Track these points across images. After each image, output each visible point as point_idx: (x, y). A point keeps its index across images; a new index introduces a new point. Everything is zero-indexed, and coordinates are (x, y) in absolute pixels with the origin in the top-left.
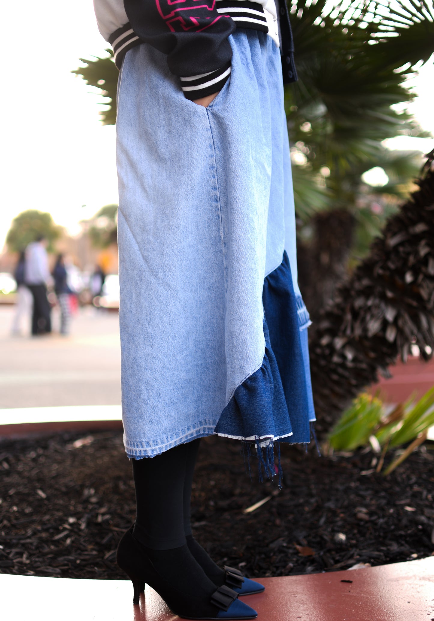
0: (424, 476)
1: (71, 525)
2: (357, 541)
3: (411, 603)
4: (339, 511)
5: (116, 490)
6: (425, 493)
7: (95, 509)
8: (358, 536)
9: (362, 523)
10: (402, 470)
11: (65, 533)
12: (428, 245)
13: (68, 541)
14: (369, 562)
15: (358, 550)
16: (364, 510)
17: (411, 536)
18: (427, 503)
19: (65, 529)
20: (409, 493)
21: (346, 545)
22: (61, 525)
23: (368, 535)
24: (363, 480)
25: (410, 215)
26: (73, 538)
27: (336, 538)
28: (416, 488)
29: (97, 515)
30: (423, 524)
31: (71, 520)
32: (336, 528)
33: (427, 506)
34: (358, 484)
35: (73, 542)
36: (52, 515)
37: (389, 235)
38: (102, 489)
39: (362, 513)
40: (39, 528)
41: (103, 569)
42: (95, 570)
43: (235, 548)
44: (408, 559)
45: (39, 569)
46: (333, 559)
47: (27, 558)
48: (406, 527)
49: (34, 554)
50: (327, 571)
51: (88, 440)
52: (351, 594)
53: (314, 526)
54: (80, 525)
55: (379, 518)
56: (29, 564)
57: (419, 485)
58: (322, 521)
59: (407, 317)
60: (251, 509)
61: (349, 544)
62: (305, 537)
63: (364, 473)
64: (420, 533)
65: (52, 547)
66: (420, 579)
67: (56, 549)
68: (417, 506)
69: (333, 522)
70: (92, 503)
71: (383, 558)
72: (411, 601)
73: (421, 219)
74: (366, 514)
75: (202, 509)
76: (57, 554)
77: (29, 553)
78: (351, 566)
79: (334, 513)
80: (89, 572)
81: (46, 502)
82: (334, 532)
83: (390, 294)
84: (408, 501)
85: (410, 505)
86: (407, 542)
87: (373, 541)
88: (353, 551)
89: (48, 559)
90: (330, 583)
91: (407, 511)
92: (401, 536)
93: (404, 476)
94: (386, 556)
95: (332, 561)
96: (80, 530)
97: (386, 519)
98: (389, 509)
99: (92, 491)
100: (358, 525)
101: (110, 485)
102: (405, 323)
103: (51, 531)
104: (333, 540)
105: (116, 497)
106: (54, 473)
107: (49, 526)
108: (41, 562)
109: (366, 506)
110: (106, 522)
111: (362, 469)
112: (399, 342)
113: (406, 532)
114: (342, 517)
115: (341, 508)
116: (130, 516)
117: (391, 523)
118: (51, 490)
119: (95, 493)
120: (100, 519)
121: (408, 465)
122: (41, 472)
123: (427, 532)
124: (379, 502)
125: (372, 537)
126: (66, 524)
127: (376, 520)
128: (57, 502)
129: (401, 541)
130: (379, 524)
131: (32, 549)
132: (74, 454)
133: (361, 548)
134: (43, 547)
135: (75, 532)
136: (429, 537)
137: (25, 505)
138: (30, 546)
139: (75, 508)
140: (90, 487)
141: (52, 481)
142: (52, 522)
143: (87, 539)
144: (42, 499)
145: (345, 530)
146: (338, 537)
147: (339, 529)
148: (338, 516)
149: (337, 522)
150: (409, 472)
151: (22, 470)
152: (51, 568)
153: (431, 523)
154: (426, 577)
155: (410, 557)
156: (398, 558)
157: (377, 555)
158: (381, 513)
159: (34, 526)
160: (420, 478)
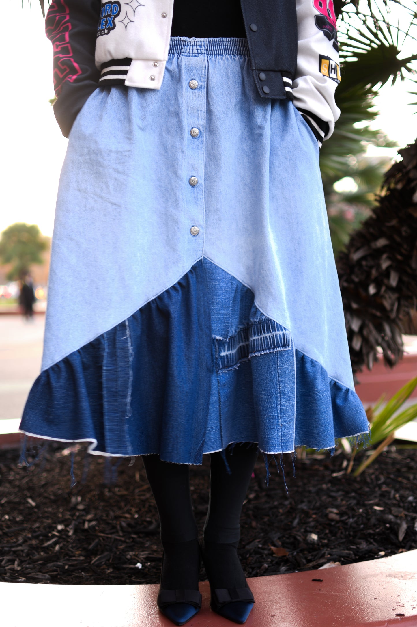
0: (392, 476)
1: (59, 531)
2: (329, 540)
3: (377, 600)
4: (311, 512)
5: (101, 497)
6: (393, 492)
7: (82, 515)
8: (329, 535)
9: (333, 523)
10: (371, 471)
11: (54, 540)
12: (389, 258)
13: (57, 548)
14: (339, 561)
15: (329, 549)
16: (335, 511)
17: (379, 534)
18: (394, 502)
19: (54, 536)
20: (378, 492)
21: (318, 545)
22: (50, 532)
23: (339, 535)
24: (335, 481)
26: (61, 545)
27: (308, 538)
28: (384, 488)
29: (84, 522)
30: (390, 522)
31: (60, 527)
32: (308, 529)
33: (394, 505)
34: (329, 485)
35: (61, 548)
36: (42, 523)
37: (353, 250)
38: (89, 496)
39: (333, 513)
40: (30, 535)
41: (90, 574)
42: (82, 574)
44: (376, 556)
45: (29, 575)
46: (306, 558)
47: (19, 565)
48: (375, 525)
49: (25, 561)
50: (299, 570)
51: (76, 448)
52: (321, 592)
53: (288, 528)
54: (68, 532)
55: (349, 518)
56: (20, 570)
57: (388, 485)
58: (296, 522)
59: (371, 327)
61: (321, 544)
62: (279, 539)
63: (335, 475)
64: (388, 531)
65: (42, 554)
66: (387, 576)
67: (46, 555)
68: (385, 505)
69: (306, 523)
70: (79, 510)
71: (353, 556)
72: (378, 598)
73: (382, 234)
74: (337, 514)
76: (47, 561)
77: (19, 559)
78: (322, 565)
80: (77, 577)
81: (36, 510)
82: (307, 532)
83: (354, 306)
84: (376, 500)
85: (378, 505)
86: (375, 540)
87: (344, 540)
88: (325, 550)
89: (38, 565)
90: (302, 582)
91: (376, 510)
92: (370, 534)
93: (373, 477)
94: (356, 555)
95: (304, 561)
96: (69, 537)
97: (355, 519)
98: (359, 509)
100: (330, 525)
101: (96, 493)
102: (370, 332)
103: (41, 538)
104: (305, 540)
105: (102, 504)
106: (42, 482)
107: (39, 533)
108: (31, 569)
109: (337, 507)
110: (92, 528)
111: (333, 471)
112: (364, 351)
113: (374, 531)
114: (314, 518)
115: (313, 509)
116: (115, 522)
117: (360, 522)
118: (40, 498)
119: (82, 500)
120: (86, 526)
121: (377, 466)
122: (31, 480)
123: (394, 530)
124: (349, 503)
125: (342, 536)
126: (55, 531)
127: (346, 519)
128: (46, 510)
129: (369, 539)
130: (349, 524)
131: (23, 556)
132: (63, 461)
133: (332, 547)
134: (33, 554)
135: (63, 539)
136: (397, 535)
137: (15, 513)
138: (21, 553)
139: (63, 516)
140: (77, 494)
141: (42, 490)
142: (41, 529)
143: (74, 545)
144: (32, 507)
145: (317, 530)
146: (311, 537)
147: (311, 530)
148: (311, 517)
149: (309, 522)
150: (377, 473)
151: (13, 478)
152: (41, 574)
153: (399, 521)
154: (392, 574)
155: (378, 555)
156: (367, 556)
157: (347, 553)
158: (350, 514)
159: (24, 534)
160: (389, 478)
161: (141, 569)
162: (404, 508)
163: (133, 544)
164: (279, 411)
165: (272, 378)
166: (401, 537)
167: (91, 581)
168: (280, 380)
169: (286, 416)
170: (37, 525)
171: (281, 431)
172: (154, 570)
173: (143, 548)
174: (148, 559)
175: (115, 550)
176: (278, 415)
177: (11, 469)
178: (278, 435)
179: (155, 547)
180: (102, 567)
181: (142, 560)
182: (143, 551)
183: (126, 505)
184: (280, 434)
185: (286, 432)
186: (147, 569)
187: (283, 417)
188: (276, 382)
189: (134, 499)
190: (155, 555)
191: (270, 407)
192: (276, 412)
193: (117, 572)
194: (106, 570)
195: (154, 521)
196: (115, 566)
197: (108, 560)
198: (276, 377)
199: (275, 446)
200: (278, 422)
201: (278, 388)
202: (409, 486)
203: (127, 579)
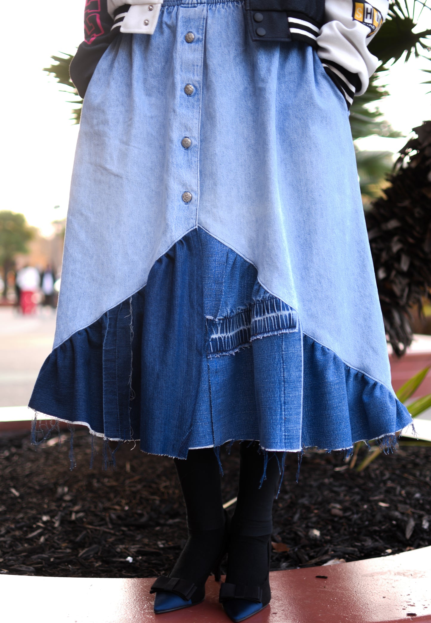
0: (398, 472)
1: (44, 523)
2: (332, 537)
3: (386, 598)
4: (313, 507)
5: (89, 487)
6: (398, 489)
7: (69, 507)
8: (332, 532)
9: (336, 519)
10: (375, 466)
11: (39, 531)
12: (400, 241)
13: (42, 539)
14: (344, 558)
15: (332, 546)
16: (338, 506)
17: (384, 531)
18: (400, 498)
19: (39, 527)
20: (383, 488)
21: (321, 541)
22: (34, 523)
23: (342, 531)
24: (337, 476)
26: (47, 536)
27: (310, 533)
28: (390, 484)
29: (71, 513)
30: (396, 519)
31: (45, 518)
32: (310, 524)
33: (400, 502)
34: (331, 480)
35: (46, 540)
36: (26, 513)
38: (76, 487)
39: (336, 508)
40: (13, 526)
41: (77, 567)
42: (69, 567)
44: (383, 554)
45: (12, 567)
46: (308, 555)
48: (380, 522)
49: (8, 553)
50: (301, 567)
51: (62, 439)
52: (326, 590)
53: (288, 523)
54: (54, 523)
55: (353, 514)
56: (2, 562)
57: (393, 481)
58: (297, 517)
61: (323, 540)
62: (279, 534)
63: (337, 469)
64: (394, 529)
65: (26, 545)
66: (395, 574)
67: (30, 547)
68: (391, 502)
69: (307, 518)
70: (65, 501)
71: (358, 554)
72: (386, 596)
73: (393, 216)
74: (340, 509)
75: (176, 506)
76: (32, 552)
77: (2, 551)
78: (326, 562)
79: (308, 509)
80: (63, 570)
81: (20, 500)
82: (308, 528)
84: (382, 497)
85: (383, 501)
86: (381, 538)
87: (348, 537)
88: (328, 547)
89: (21, 557)
90: (305, 579)
91: (381, 507)
92: (375, 531)
93: (378, 472)
94: (361, 552)
95: (306, 557)
96: (55, 528)
97: (360, 515)
98: (363, 505)
100: (333, 521)
101: (84, 483)
103: (25, 529)
104: (307, 536)
105: (90, 495)
106: (27, 471)
107: (23, 524)
108: (14, 560)
109: (340, 502)
110: (80, 520)
111: (336, 466)
113: (380, 527)
114: (316, 514)
115: (315, 504)
116: (103, 514)
117: (365, 518)
118: (24, 488)
119: (69, 490)
120: (73, 517)
121: (381, 462)
122: (14, 470)
123: (401, 527)
124: (352, 498)
125: (346, 533)
126: (40, 522)
127: (350, 516)
128: (30, 500)
129: (375, 536)
130: (353, 520)
131: (5, 547)
132: (48, 452)
133: (336, 544)
134: (16, 546)
135: (49, 530)
136: (404, 532)
138: (4, 544)
139: (48, 506)
140: (64, 485)
141: (26, 480)
142: (25, 520)
143: (60, 537)
144: (15, 498)
145: (319, 526)
146: (312, 533)
147: (313, 525)
149: (311, 518)
150: (382, 468)
152: (25, 566)
153: (405, 518)
154: (401, 572)
155: (385, 552)
156: (373, 553)
157: (351, 550)
158: (354, 509)
159: (7, 525)
160: (394, 474)
161: (132, 563)
162: (410, 505)
163: (123, 537)
164: (282, 402)
165: (275, 364)
166: (408, 534)
167: (78, 574)
168: (284, 367)
169: (291, 409)
170: (21, 515)
171: (285, 426)
172: (146, 564)
173: (134, 541)
174: (139, 553)
175: (104, 542)
176: (281, 407)
178: (281, 429)
179: (146, 541)
180: (90, 560)
181: (133, 554)
182: (134, 544)
183: (115, 497)
184: (283, 429)
185: (291, 427)
186: (138, 564)
187: (288, 409)
188: (280, 368)
189: (124, 491)
190: (147, 549)
191: (272, 398)
192: (279, 403)
193: (106, 566)
194: (95, 563)
195: (145, 513)
196: (104, 559)
197: (97, 553)
198: (280, 364)
199: (277, 442)
200: (281, 414)
201: (282, 375)
202: (415, 482)
203: (116, 573)
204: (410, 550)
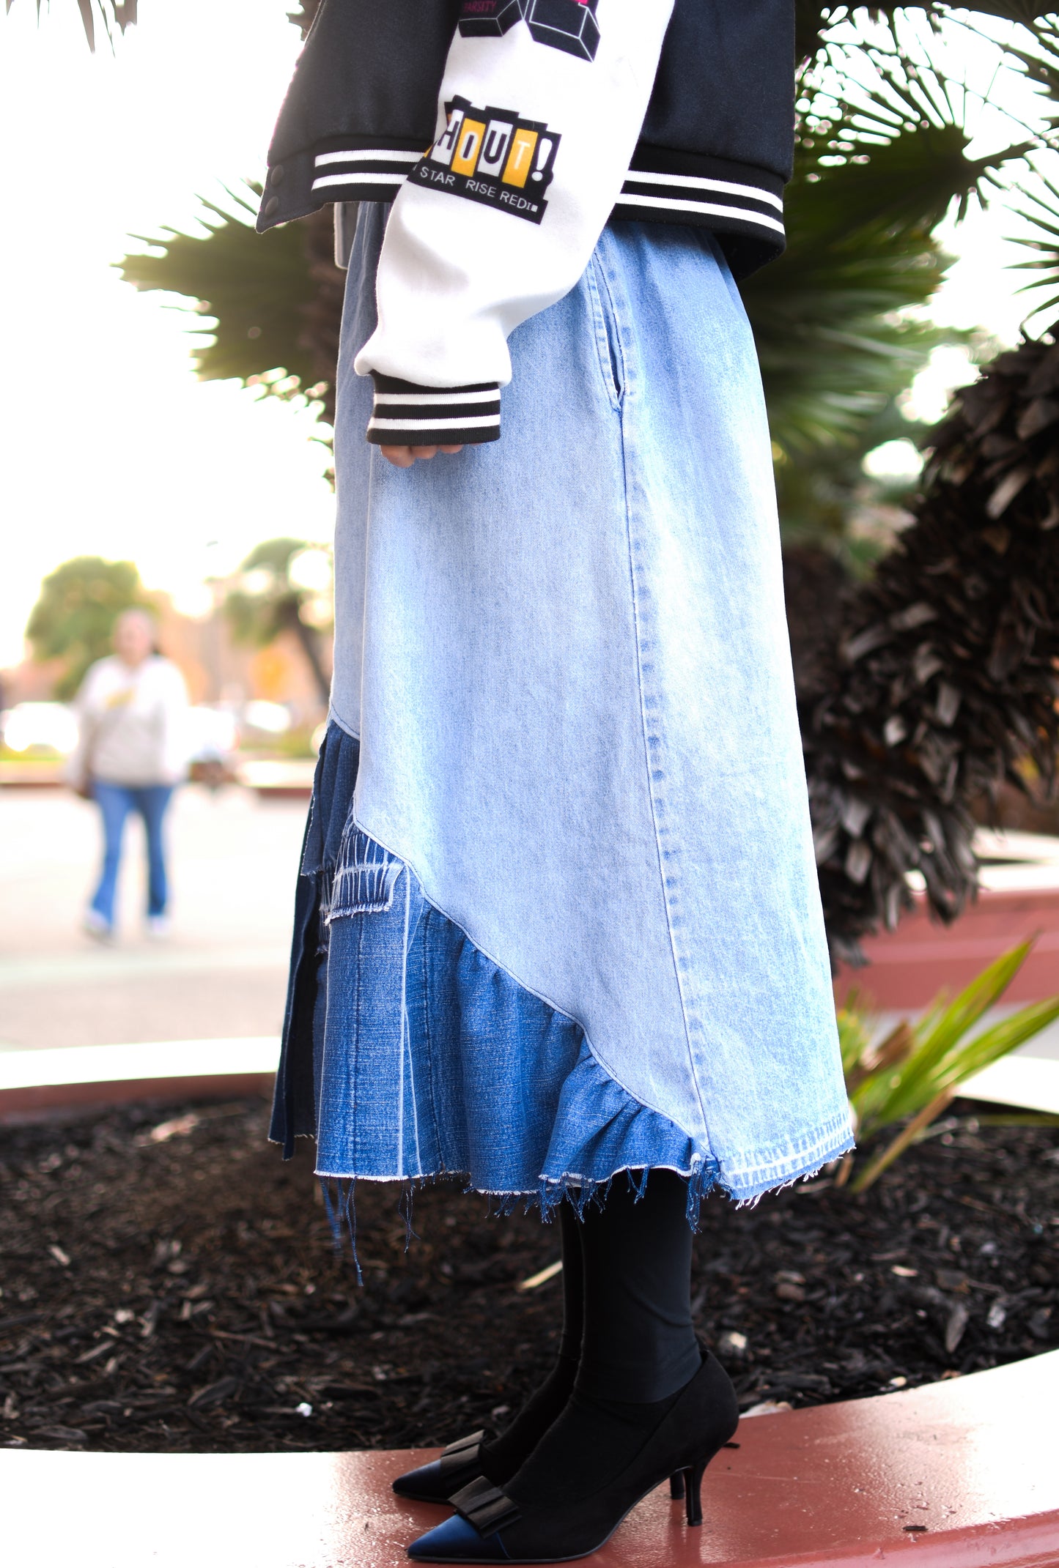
1: (120, 1327)
2: (775, 1350)
4: (737, 1280)
5: (229, 1242)
6: (945, 1232)
7: (181, 1288)
8: (777, 1337)
9: (788, 1308)
10: (896, 1180)
11: (105, 1346)
12: (936, 653)
13: (111, 1365)
14: (789, 1399)
15: (769, 1371)
16: (796, 1277)
17: (898, 1335)
18: (947, 1256)
19: (106, 1337)
20: (908, 1233)
21: (745, 1359)
22: (98, 1328)
23: (801, 1336)
24: (802, 1205)
25: (893, 585)
26: (122, 1358)
27: (722, 1343)
28: (926, 1222)
29: (180, 1305)
30: (929, 1306)
31: (122, 1316)
32: (726, 1321)
33: (946, 1264)
34: (788, 1215)
35: (121, 1367)
36: (81, 1305)
37: (846, 634)
38: (199, 1240)
39: (790, 1283)
40: (47, 1336)
41: (183, 1429)
42: (164, 1430)
43: (487, 1373)
44: (883, 1389)
45: (36, 1432)
47: (15, 1408)
48: (890, 1314)
49: (30, 1398)
51: (186, 1124)
52: (731, 1474)
54: (141, 1326)
55: (829, 1294)
56: (16, 1420)
57: (934, 1214)
59: (894, 824)
60: (534, 1282)
61: (750, 1358)
63: (805, 1189)
64: (920, 1329)
65: (73, 1380)
67: (82, 1383)
68: (922, 1264)
69: (722, 1307)
70: (172, 1275)
71: (827, 1388)
73: (918, 595)
74: (798, 1285)
75: (423, 1283)
76: (83, 1396)
77: (18, 1394)
80: (150, 1436)
81: (69, 1275)
82: (723, 1329)
83: (852, 772)
84: (901, 1253)
85: (904, 1263)
86: (888, 1350)
87: (812, 1349)
88: (757, 1374)
89: (60, 1407)
91: (897, 1276)
92: (876, 1335)
93: (900, 1194)
94: (833, 1385)
96: (141, 1339)
97: (844, 1297)
98: (854, 1273)
99: (176, 1247)
100: (779, 1312)
101: (215, 1232)
102: (891, 836)
103: (74, 1342)
105: (230, 1259)
106: (92, 1207)
107: (70, 1330)
108: (43, 1415)
109: (802, 1268)
110: (201, 1319)
112: (877, 883)
113: (887, 1326)
114: (742, 1295)
115: (742, 1274)
116: (257, 1303)
117: (856, 1305)
118: (82, 1246)
119: (182, 1250)
120: (186, 1312)
121: (913, 1168)
122: (66, 1203)
123: (936, 1326)
124: (831, 1258)
125: (810, 1339)
126: (109, 1326)
127: (821, 1299)
128: (95, 1273)
129: (873, 1347)
130: (828, 1309)
131: (26, 1386)
132: (149, 1157)
133: (781, 1365)
134: (51, 1381)
135: (129, 1344)
136: (941, 1336)
137: (19, 1283)
138: (23, 1379)
139: (133, 1289)
140: (170, 1237)
141: (88, 1226)
142: (78, 1321)
143: (154, 1359)
144: (61, 1268)
145: (748, 1325)
146: (728, 1341)
147: (734, 1323)
148: (734, 1292)
149: (729, 1306)
150: (912, 1184)
151: (24, 1198)
152: (64, 1428)
153: (950, 1304)
154: (912, 1431)
155: (888, 1385)
156: (861, 1387)
157: (813, 1382)
158: (833, 1285)
159: (34, 1332)
160: (939, 1196)
161: (309, 1418)
162: (969, 1271)
163: (296, 1356)
164: (352, 1067)
166: (952, 1341)
167: (182, 1445)
168: (360, 988)
169: (372, 1084)
170: (68, 1310)
171: (355, 1121)
172: (342, 1420)
173: (319, 1365)
174: (328, 1394)
175: (250, 1370)
176: (348, 1078)
177: (19, 1175)
178: (345, 1128)
179: (348, 1365)
180: (214, 1413)
181: (313, 1397)
182: (319, 1374)
183: (286, 1263)
184: (350, 1128)
185: (369, 1126)
186: (323, 1418)
187: (364, 1084)
188: (352, 992)
189: (308, 1249)
190: (347, 1384)
192: (344, 1069)
193: (250, 1425)
194: (223, 1419)
195: (352, 1302)
196: (246, 1409)
197: (231, 1396)
198: (354, 981)
199: (334, 1157)
200: (347, 1095)
201: (355, 1007)
202: (988, 1217)
203: (271, 1442)
204: (949, 1378)
